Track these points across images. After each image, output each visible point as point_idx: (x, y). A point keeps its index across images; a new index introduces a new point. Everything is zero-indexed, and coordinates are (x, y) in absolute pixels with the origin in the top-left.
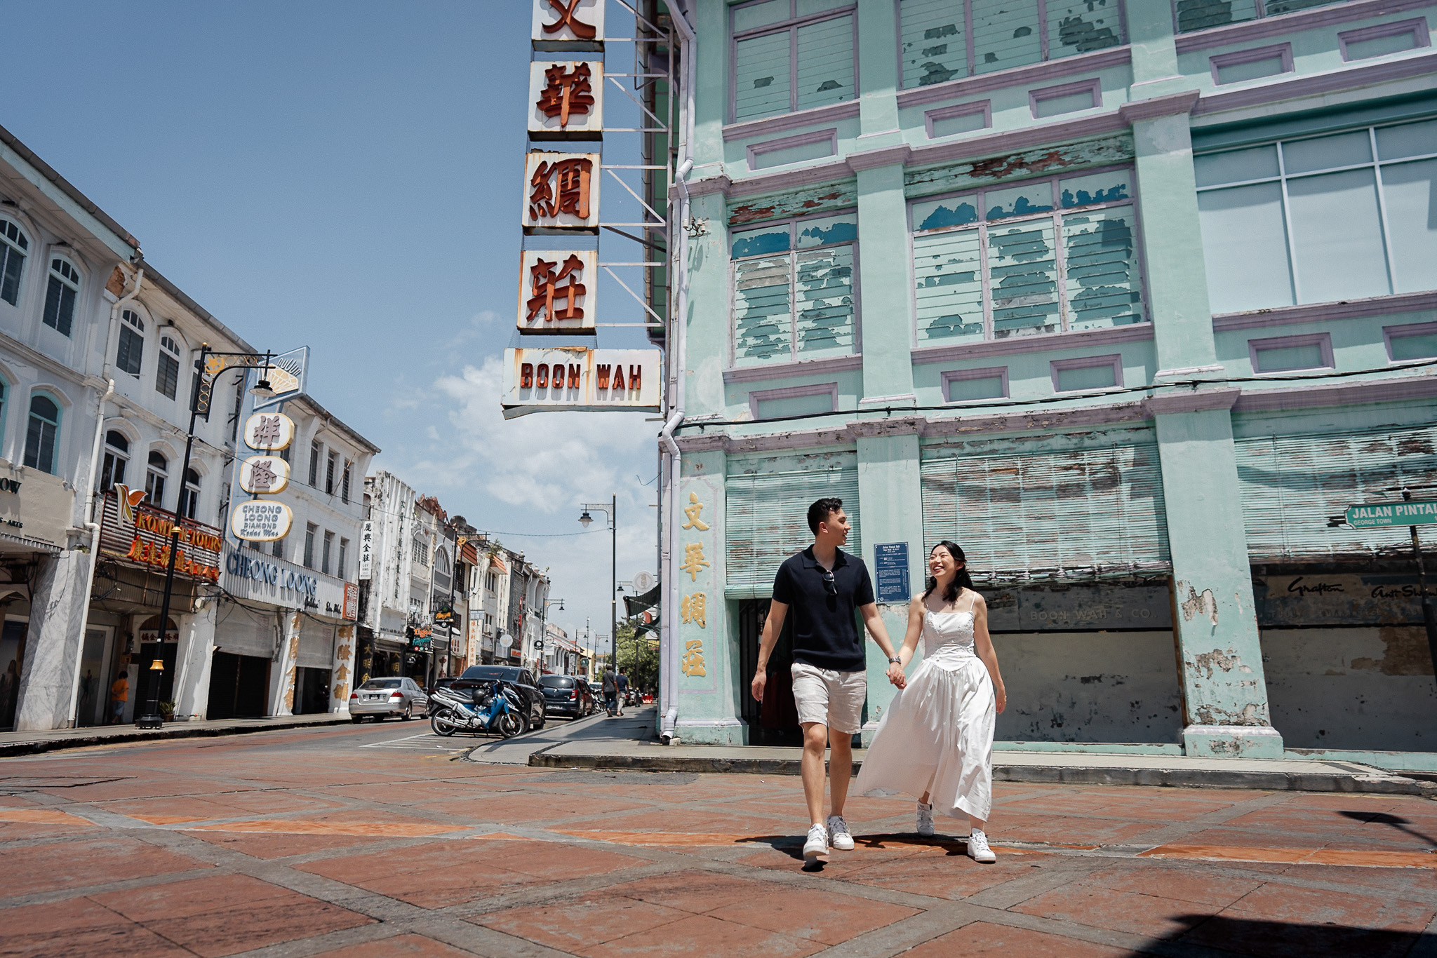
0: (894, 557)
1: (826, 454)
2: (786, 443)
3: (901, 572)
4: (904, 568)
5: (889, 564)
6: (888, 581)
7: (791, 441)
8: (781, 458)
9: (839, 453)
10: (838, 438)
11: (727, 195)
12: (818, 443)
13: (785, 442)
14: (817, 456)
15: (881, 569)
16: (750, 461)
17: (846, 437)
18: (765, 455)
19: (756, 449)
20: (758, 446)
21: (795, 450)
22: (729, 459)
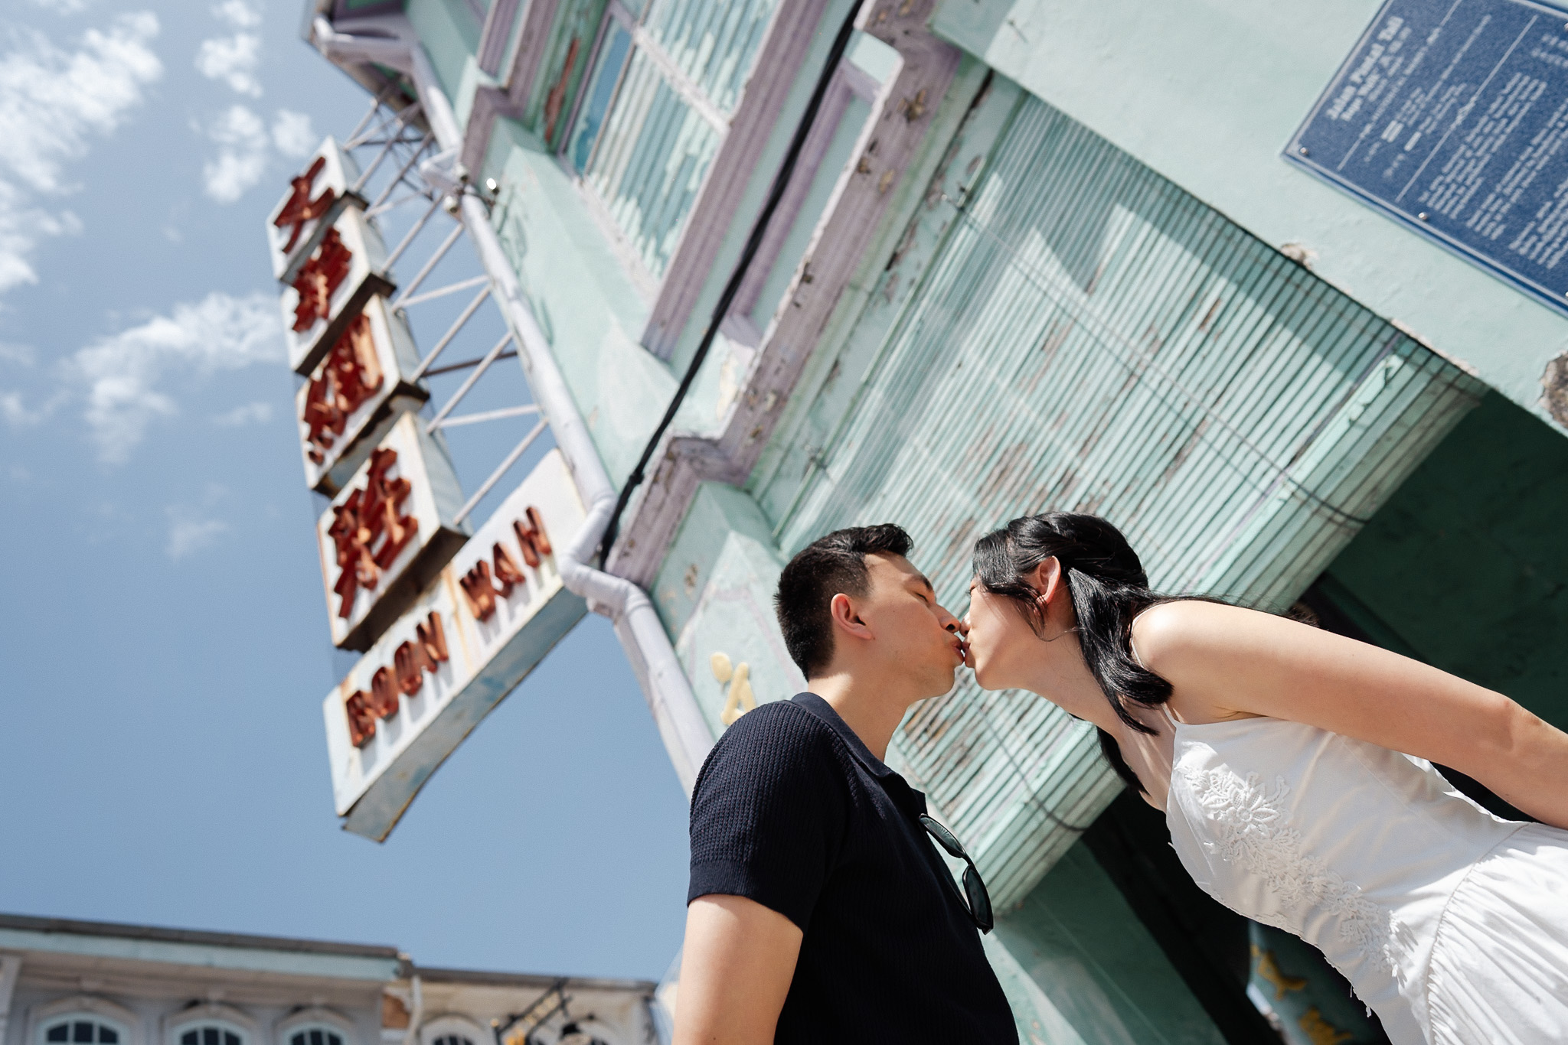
0: (1427, 74)
1: (928, 193)
2: (819, 296)
3: (1536, 69)
4: (1533, 40)
5: (1429, 126)
6: (1515, 182)
7: (824, 276)
8: (846, 346)
9: (954, 146)
10: (910, 116)
11: (515, 115)
12: (884, 193)
13: (816, 295)
14: (911, 229)
15: (1423, 184)
16: (799, 442)
17: (923, 83)
18: (810, 385)
19: (781, 399)
20: (776, 382)
21: (856, 288)
22: (758, 492)
